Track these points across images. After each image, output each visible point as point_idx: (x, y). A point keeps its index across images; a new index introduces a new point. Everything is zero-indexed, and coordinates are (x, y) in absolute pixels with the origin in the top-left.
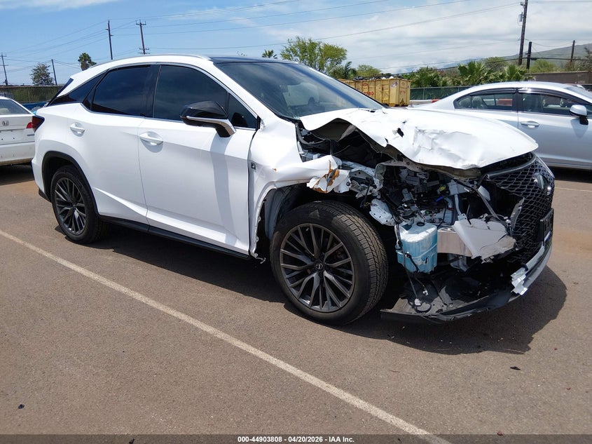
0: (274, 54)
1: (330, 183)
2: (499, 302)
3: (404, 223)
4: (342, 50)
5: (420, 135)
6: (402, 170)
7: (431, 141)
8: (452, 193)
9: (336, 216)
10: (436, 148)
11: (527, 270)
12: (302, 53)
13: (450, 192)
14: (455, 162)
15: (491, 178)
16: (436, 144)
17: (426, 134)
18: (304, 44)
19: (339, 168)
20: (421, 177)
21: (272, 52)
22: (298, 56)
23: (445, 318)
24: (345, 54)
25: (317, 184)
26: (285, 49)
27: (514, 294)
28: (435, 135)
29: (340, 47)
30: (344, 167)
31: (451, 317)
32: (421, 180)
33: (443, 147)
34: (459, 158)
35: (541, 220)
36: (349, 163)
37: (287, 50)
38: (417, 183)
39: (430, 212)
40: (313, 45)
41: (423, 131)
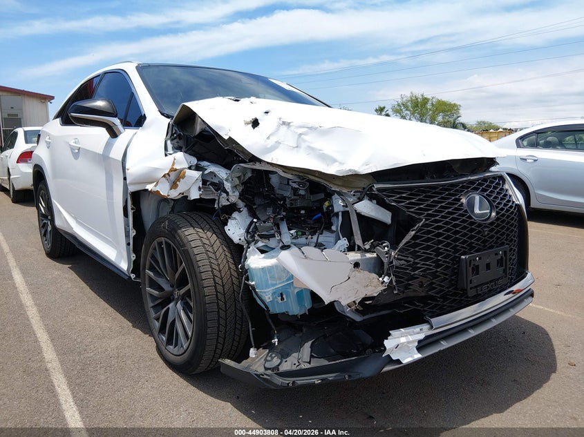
0: (385, 110)
1: (174, 185)
2: (367, 370)
3: (260, 244)
4: (455, 105)
5: (284, 128)
6: (271, 176)
7: (297, 136)
8: (336, 210)
9: (180, 228)
10: (304, 145)
11: (432, 327)
12: (413, 108)
13: (333, 209)
14: (328, 165)
15: (379, 190)
16: (304, 141)
17: (292, 128)
18: (417, 99)
19: (190, 168)
20: (295, 186)
21: (384, 108)
22: (410, 110)
23: (279, 381)
24: (458, 109)
25: (155, 186)
26: (396, 103)
27: (390, 360)
28: (305, 130)
29: (453, 103)
30: (198, 168)
31: (289, 381)
32: (295, 191)
33: (312, 145)
34: (335, 161)
35: (463, 257)
36: (204, 164)
37: (398, 105)
38: (288, 193)
39: (303, 234)
40: (425, 100)
41: (289, 123)
